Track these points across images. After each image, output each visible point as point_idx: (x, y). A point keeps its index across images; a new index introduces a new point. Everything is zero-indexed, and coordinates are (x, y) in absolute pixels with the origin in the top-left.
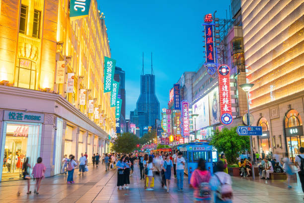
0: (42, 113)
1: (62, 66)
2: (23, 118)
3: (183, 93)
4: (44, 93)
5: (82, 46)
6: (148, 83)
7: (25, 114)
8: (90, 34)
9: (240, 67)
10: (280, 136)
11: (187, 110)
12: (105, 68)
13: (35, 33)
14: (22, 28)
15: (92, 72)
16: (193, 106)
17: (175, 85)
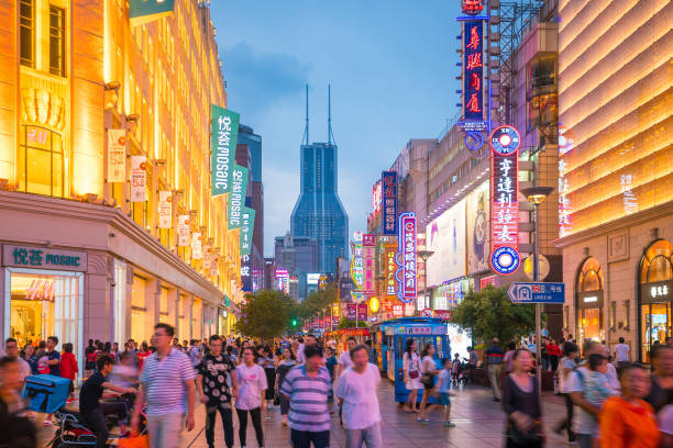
0: (83, 249)
1: (119, 141)
2: (43, 262)
3: (405, 195)
4: (84, 205)
5: (159, 83)
6: (319, 163)
7: (46, 252)
8: (177, 53)
9: (547, 131)
10: (628, 302)
11: (414, 238)
12: (213, 135)
13: (56, 63)
14: (26, 53)
15: (182, 147)
16: (429, 227)
17: (385, 174)
